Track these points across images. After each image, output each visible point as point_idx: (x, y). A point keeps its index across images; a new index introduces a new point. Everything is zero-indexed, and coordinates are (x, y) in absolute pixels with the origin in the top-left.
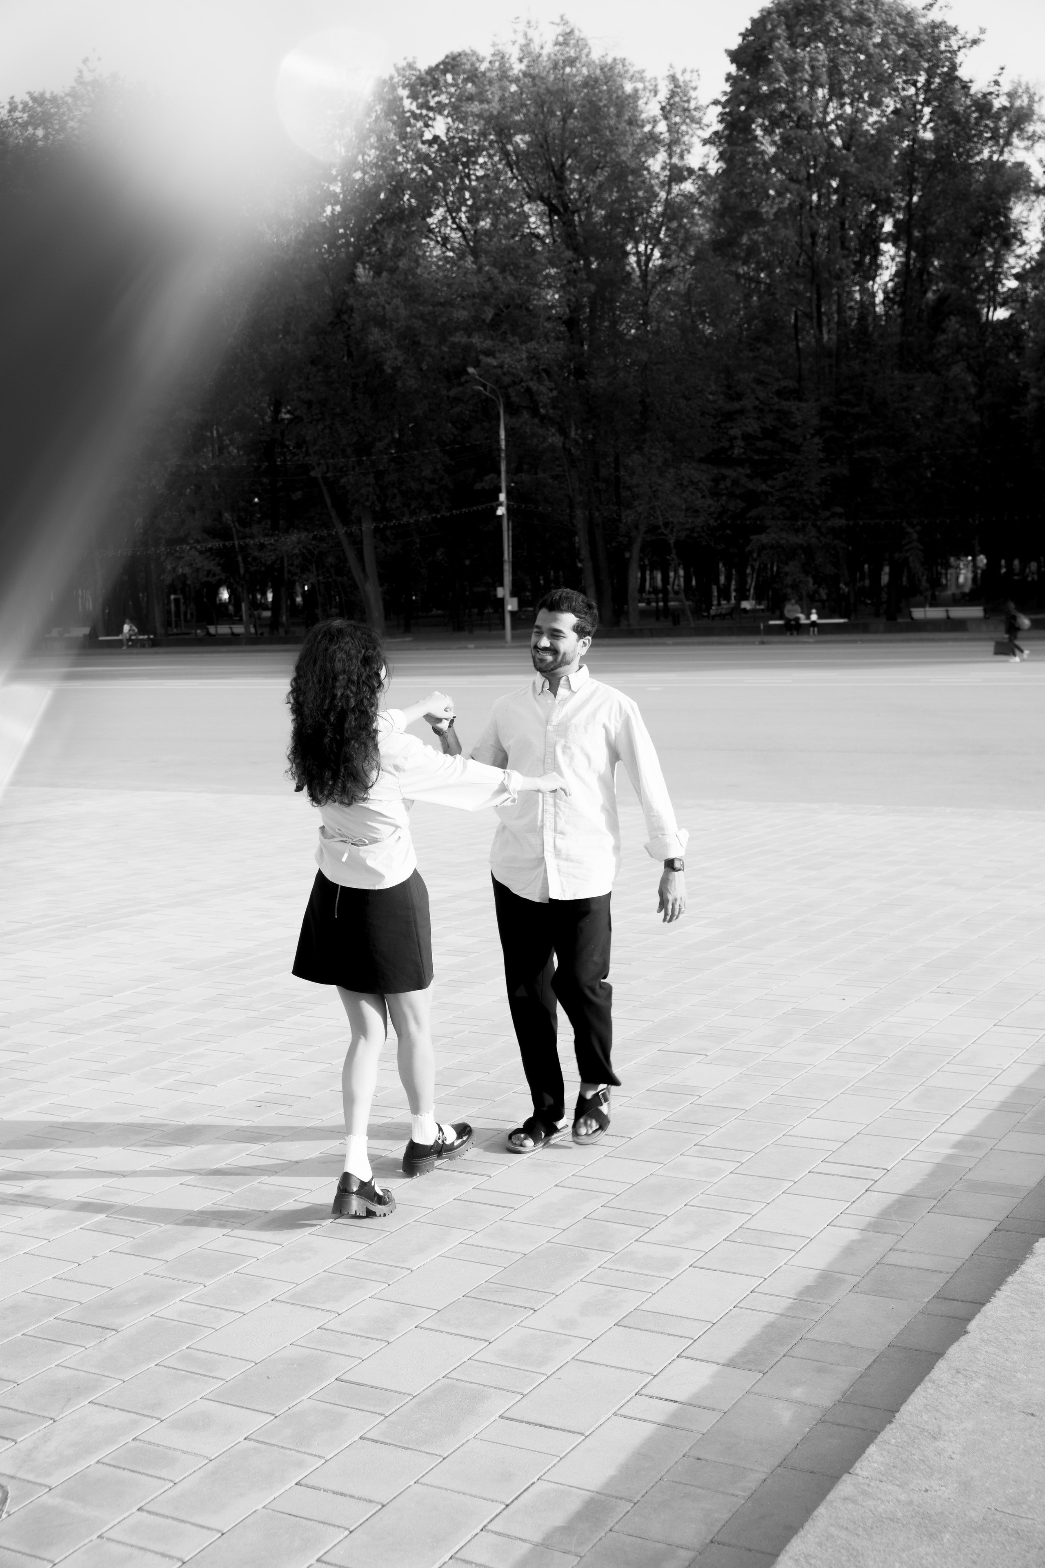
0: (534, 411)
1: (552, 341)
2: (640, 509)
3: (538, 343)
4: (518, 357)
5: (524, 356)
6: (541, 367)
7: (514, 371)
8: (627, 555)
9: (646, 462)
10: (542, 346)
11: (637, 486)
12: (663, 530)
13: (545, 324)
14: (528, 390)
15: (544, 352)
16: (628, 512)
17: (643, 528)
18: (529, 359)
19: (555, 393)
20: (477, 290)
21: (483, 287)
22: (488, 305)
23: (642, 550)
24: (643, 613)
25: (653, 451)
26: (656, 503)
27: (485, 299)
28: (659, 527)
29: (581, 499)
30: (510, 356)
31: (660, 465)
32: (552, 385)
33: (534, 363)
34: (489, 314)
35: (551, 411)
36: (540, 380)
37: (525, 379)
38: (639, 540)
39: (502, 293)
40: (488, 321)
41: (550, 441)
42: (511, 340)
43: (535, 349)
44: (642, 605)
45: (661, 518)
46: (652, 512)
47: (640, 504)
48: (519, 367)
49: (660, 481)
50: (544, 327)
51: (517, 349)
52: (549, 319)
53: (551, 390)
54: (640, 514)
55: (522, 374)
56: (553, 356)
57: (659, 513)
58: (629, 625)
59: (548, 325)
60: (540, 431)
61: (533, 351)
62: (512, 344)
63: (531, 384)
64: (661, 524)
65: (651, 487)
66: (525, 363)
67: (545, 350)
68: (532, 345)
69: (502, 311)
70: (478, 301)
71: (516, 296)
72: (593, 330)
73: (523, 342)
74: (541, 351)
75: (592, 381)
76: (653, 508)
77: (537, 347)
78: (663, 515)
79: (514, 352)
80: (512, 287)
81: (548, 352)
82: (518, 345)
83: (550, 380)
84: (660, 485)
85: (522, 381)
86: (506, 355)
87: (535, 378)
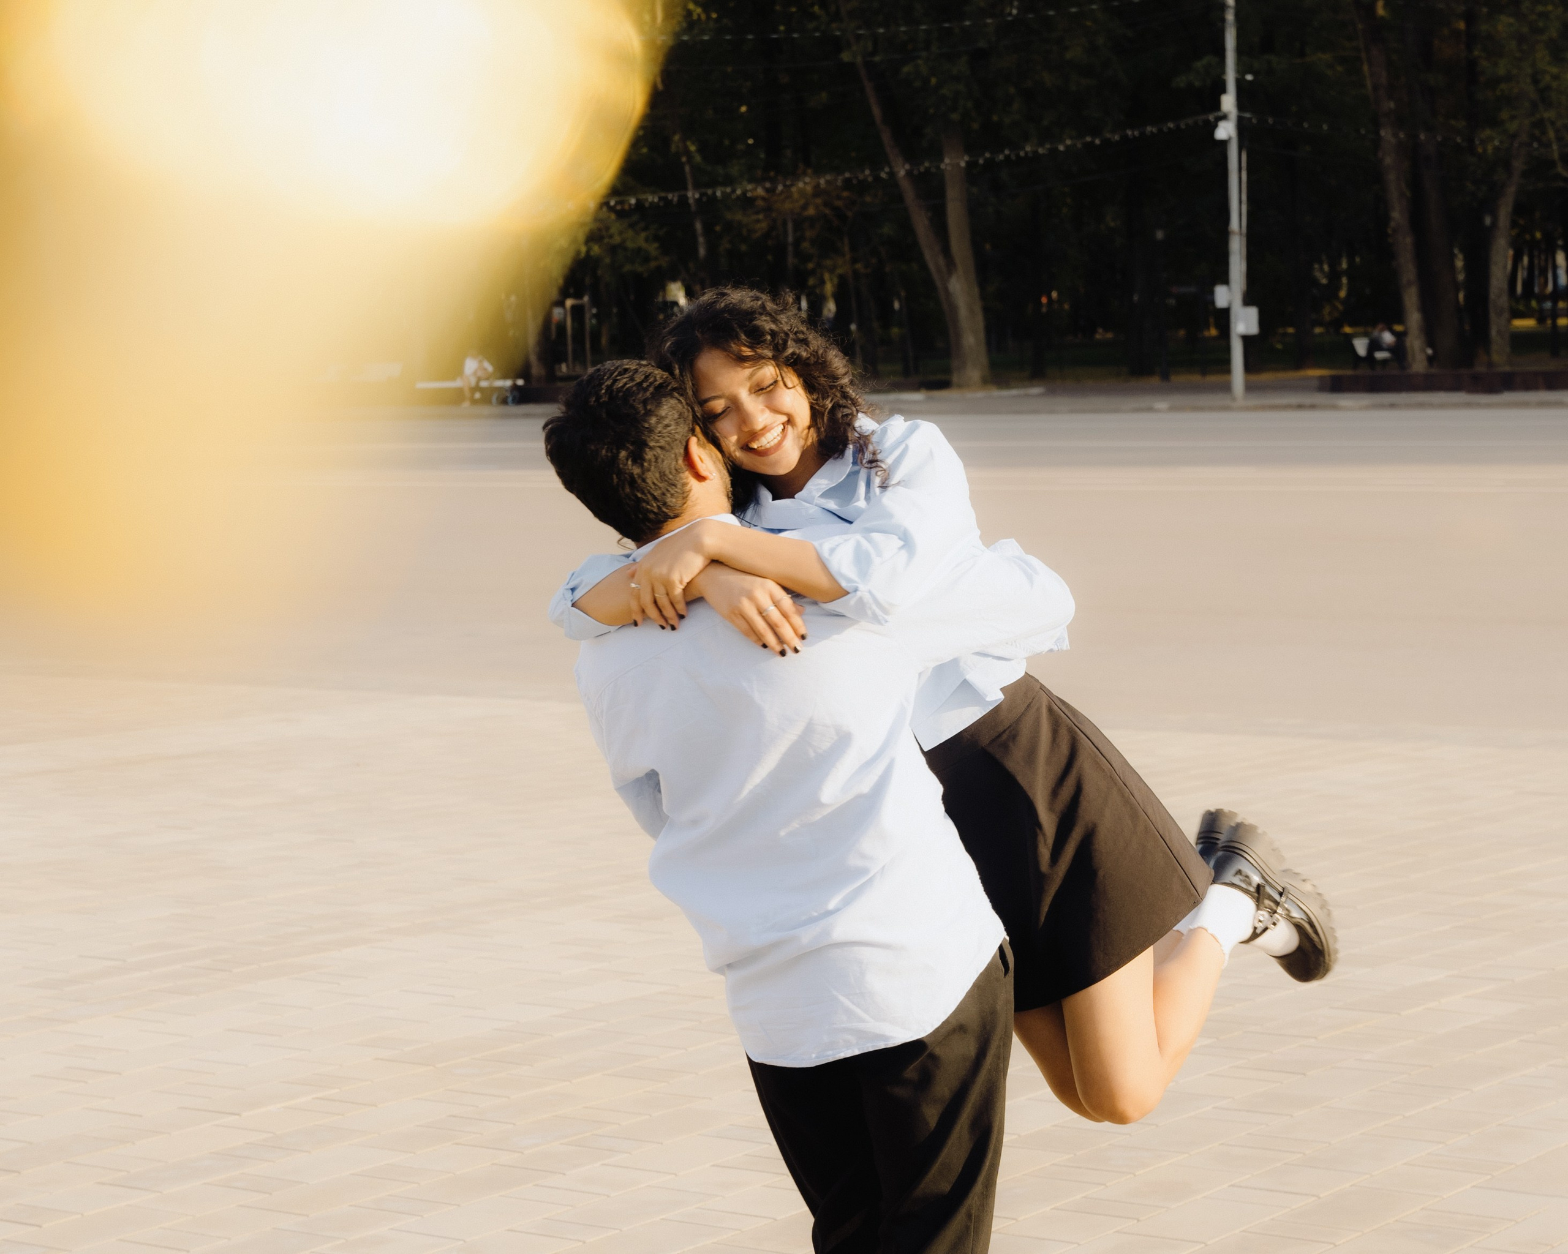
2: (1513, 127)
8: (1488, 221)
9: (1525, 30)
11: (1508, 78)
16: (1488, 132)
17: (1518, 165)
23: (1519, 209)
24: (1521, 342)
25: (1539, 8)
26: (1546, 115)
28: (1552, 164)
29: (1392, 105)
31: (1555, 35)
38: (1511, 191)
44: (1526, 324)
45: (1555, 147)
46: (1537, 132)
47: (1513, 118)
49: (1554, 70)
54: (1514, 136)
57: (1551, 134)
58: (1490, 364)
64: (1556, 156)
65: (1535, 81)
76: (1540, 124)
84: (1556, 77)
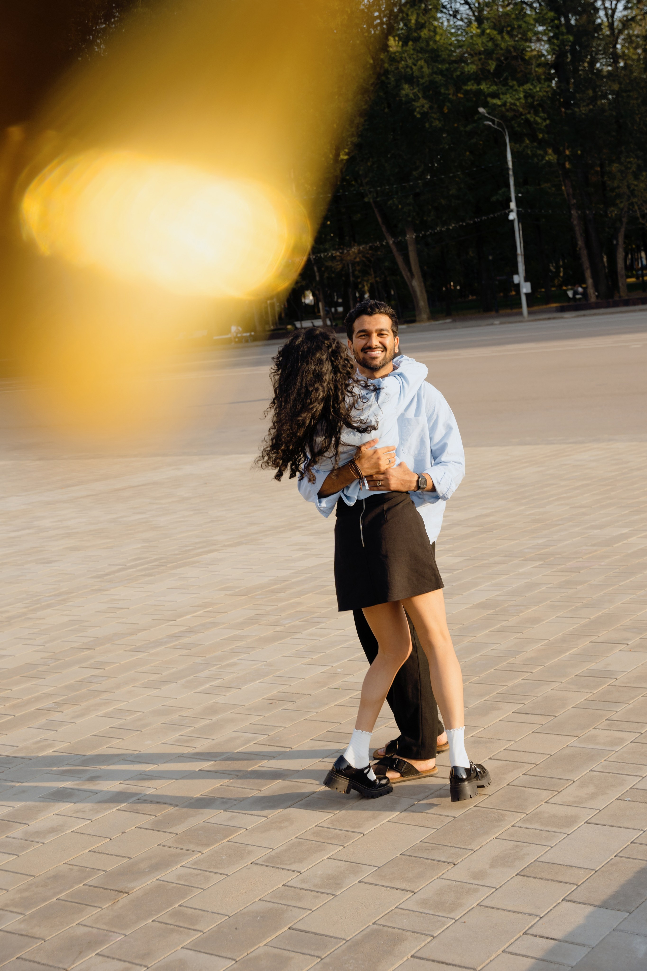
0: (533, 138)
1: (542, 82)
2: (621, 206)
3: (532, 84)
4: (517, 96)
5: (522, 95)
6: (536, 103)
7: (515, 107)
8: (615, 242)
9: (623, 168)
10: (535, 87)
11: (618, 187)
12: (641, 220)
13: (537, 69)
14: (527, 121)
15: (537, 91)
16: (612, 208)
17: (625, 220)
18: (526, 97)
19: (548, 122)
20: (482, 49)
21: (487, 46)
22: (492, 59)
23: (626, 237)
24: (631, 287)
25: (628, 160)
26: (634, 200)
27: (489, 54)
28: (638, 219)
29: (575, 201)
30: (511, 97)
31: (635, 169)
32: (546, 116)
33: (530, 100)
34: (492, 66)
35: (546, 136)
36: (536, 113)
37: (524, 113)
38: (623, 230)
39: (501, 49)
40: (492, 71)
41: (547, 158)
42: (510, 84)
43: (530, 89)
44: (633, 280)
45: (638, 212)
46: (631, 207)
47: (621, 202)
48: (518, 104)
49: (636, 183)
50: (536, 71)
51: (516, 90)
52: (539, 65)
53: (545, 120)
54: (622, 209)
55: (521, 110)
56: (545, 94)
57: (636, 207)
58: (620, 297)
59: (540, 70)
60: (540, 152)
61: (529, 91)
62: (512, 87)
63: (529, 116)
64: (639, 215)
65: (629, 187)
66: (523, 101)
67: (538, 89)
68: (528, 86)
69: (503, 63)
70: (483, 56)
71: (512, 50)
72: (576, 70)
73: (521, 84)
74: (535, 90)
75: (576, 110)
76: (632, 204)
77: (531, 87)
78: (640, 209)
79: (514, 93)
80: (509, 43)
81: (540, 91)
82: (516, 87)
83: (544, 112)
84: (636, 186)
85: (521, 114)
86: (508, 96)
87: (532, 112)
